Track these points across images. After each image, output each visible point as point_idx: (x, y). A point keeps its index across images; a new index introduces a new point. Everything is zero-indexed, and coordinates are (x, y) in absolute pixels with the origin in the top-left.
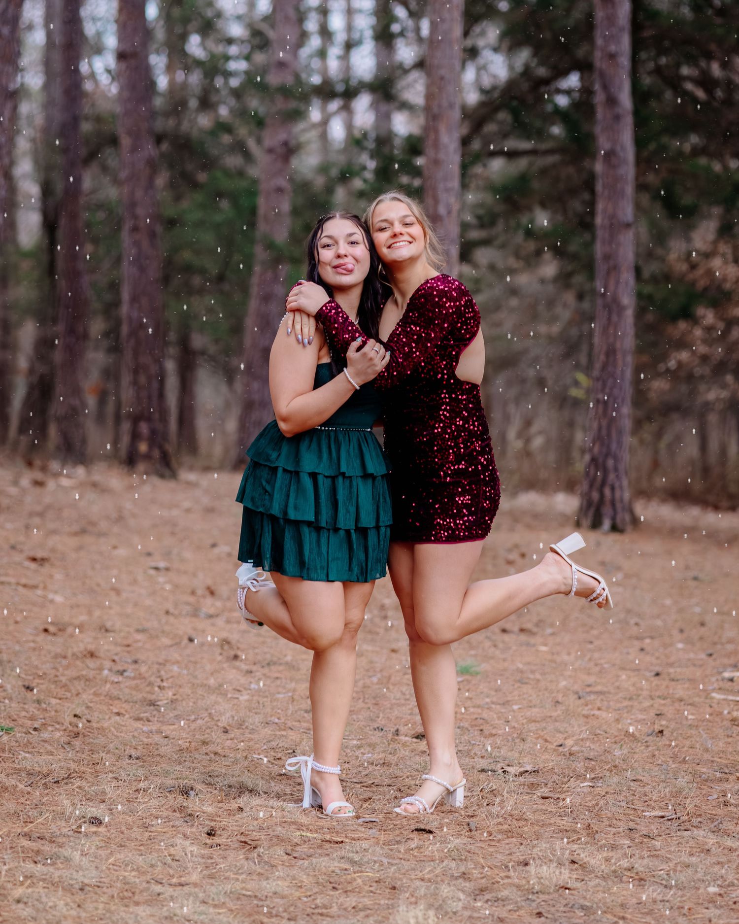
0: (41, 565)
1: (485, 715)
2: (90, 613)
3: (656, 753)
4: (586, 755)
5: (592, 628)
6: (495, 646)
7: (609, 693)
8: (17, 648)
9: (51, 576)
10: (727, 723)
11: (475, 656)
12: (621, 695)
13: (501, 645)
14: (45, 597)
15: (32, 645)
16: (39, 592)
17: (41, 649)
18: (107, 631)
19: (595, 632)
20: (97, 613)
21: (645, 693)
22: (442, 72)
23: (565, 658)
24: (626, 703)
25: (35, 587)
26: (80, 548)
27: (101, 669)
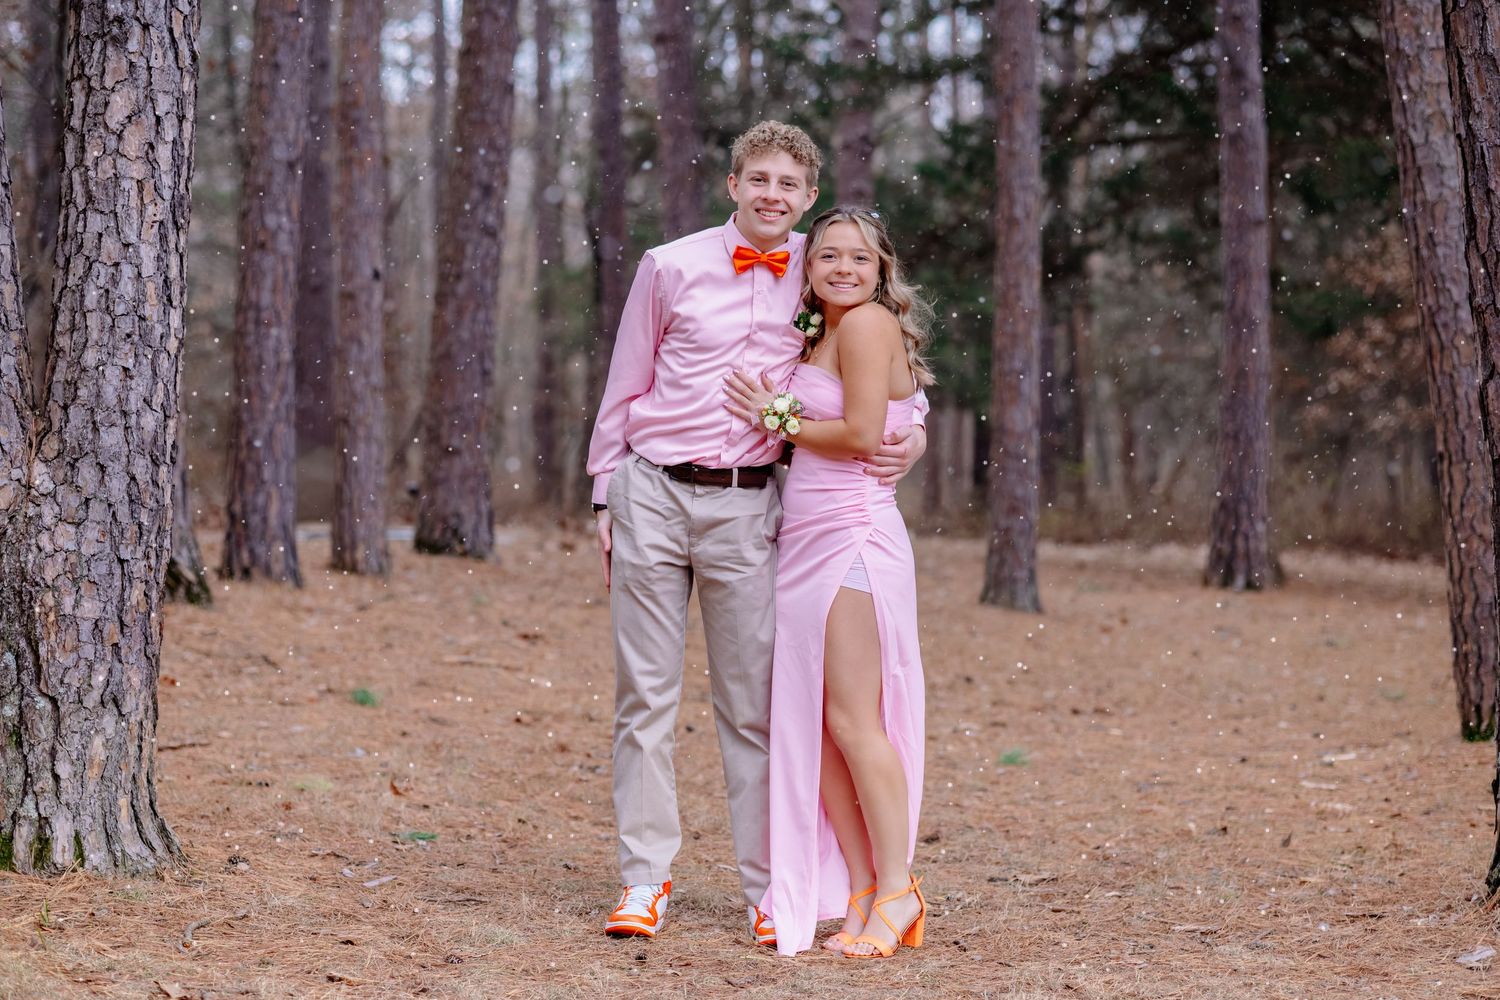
0: (534, 644)
1: (1017, 814)
2: (575, 699)
3: (1210, 855)
4: (1122, 858)
5: (1182, 706)
6: (1058, 730)
7: (1177, 783)
8: (479, 741)
9: (542, 657)
10: (1311, 817)
11: (1029, 743)
12: (1192, 785)
13: (1065, 729)
14: (528, 681)
15: (497, 737)
16: (522, 676)
17: (506, 741)
18: (591, 720)
19: (1185, 711)
20: (584, 699)
21: (1220, 783)
22: (1016, 46)
23: (1139, 743)
24: (1194, 796)
25: (518, 669)
26: (587, 622)
27: (569, 765)
